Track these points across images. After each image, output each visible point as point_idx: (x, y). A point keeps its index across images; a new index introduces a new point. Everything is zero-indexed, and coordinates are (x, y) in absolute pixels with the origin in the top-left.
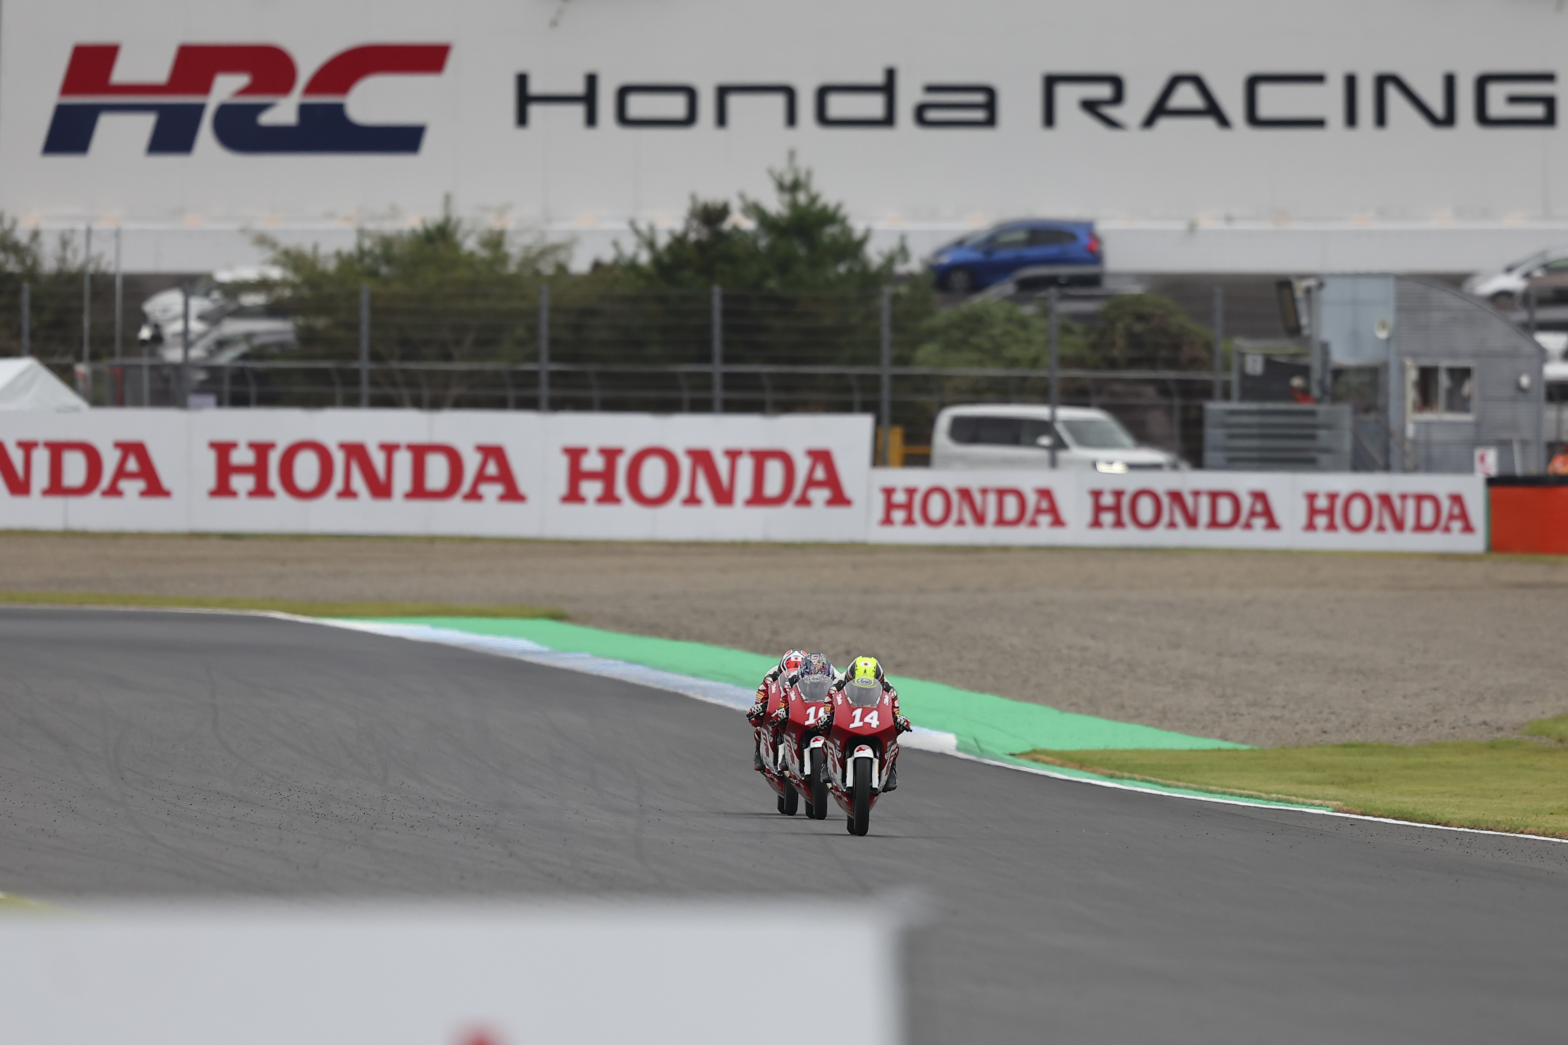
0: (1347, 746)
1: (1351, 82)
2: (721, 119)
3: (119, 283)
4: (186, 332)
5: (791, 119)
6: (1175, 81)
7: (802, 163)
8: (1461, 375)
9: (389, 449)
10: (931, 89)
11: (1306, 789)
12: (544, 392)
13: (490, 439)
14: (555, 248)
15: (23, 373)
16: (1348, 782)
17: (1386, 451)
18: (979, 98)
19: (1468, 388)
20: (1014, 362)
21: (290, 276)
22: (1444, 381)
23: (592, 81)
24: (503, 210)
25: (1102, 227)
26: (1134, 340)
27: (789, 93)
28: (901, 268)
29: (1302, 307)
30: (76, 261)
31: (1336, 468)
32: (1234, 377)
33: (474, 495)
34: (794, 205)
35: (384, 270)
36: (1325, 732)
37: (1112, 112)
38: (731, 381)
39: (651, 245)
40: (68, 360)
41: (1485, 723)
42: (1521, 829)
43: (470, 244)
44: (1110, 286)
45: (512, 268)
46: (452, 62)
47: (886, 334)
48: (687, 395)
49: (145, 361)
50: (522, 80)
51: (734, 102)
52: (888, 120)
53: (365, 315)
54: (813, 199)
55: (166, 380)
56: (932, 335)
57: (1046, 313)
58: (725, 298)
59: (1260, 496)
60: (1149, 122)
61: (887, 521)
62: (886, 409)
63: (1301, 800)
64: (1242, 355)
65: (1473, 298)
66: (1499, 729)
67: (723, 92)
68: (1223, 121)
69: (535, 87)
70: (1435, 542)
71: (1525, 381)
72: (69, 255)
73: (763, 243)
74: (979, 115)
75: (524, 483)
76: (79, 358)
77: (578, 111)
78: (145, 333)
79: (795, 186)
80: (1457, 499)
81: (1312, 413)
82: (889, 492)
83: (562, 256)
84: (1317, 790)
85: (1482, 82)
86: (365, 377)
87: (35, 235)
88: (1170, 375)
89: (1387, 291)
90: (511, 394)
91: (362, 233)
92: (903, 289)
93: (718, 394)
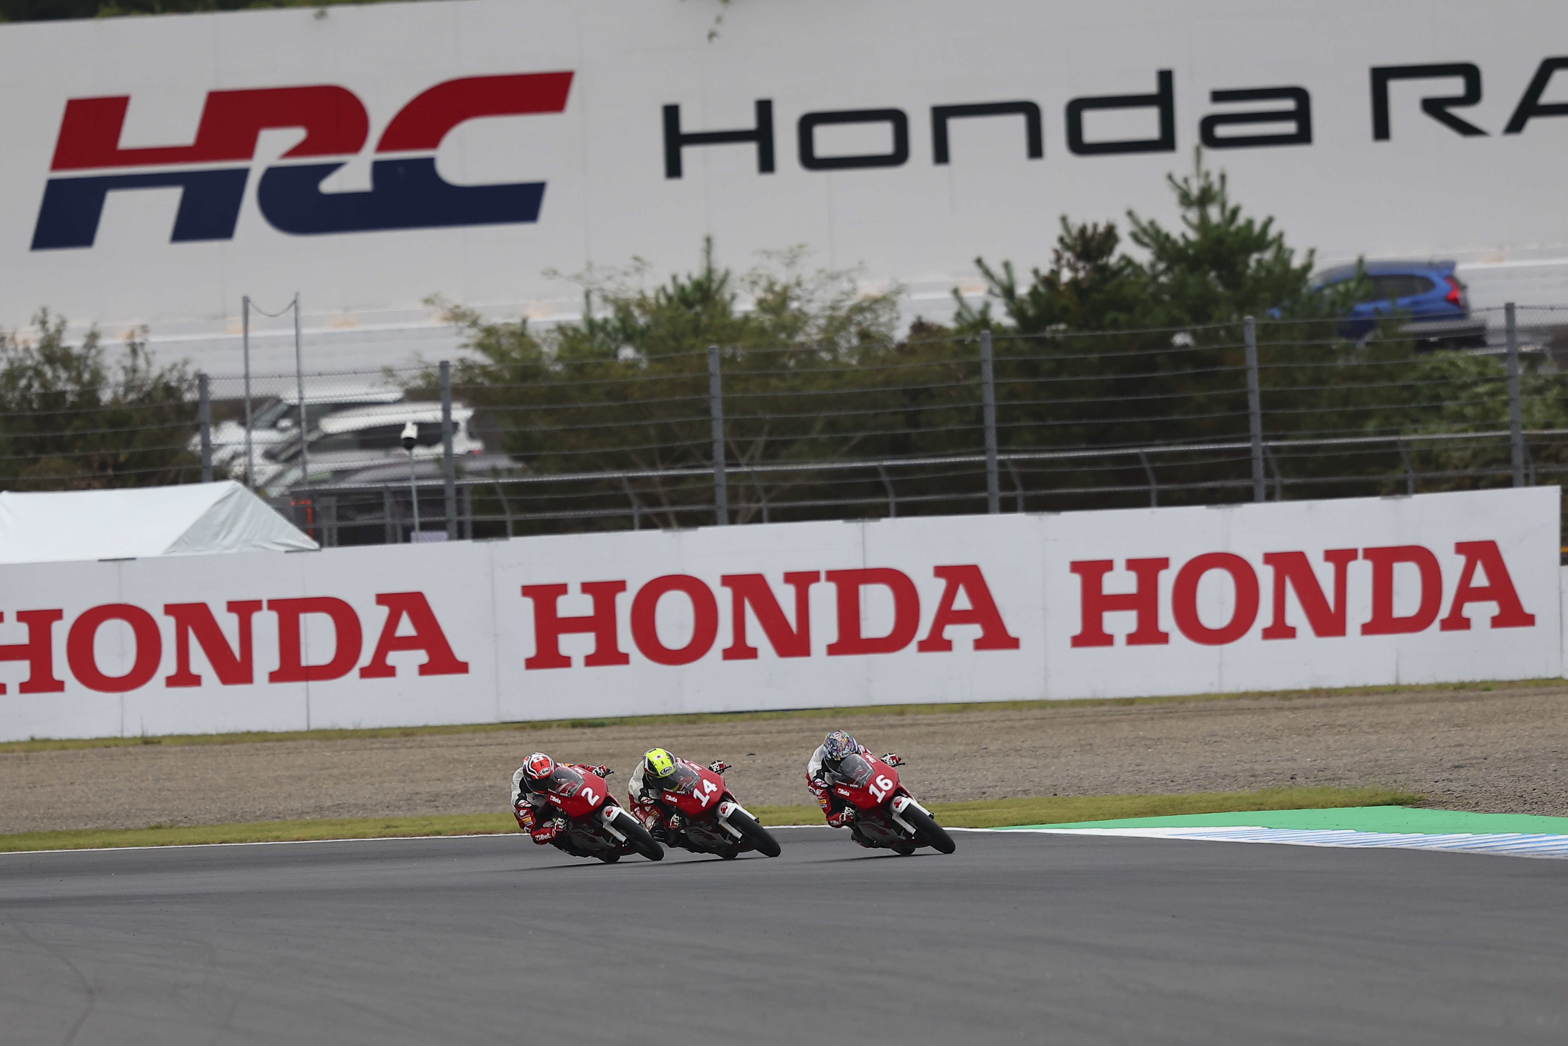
5: (1035, 149)
6: (1549, 67)
10: (1219, 96)
12: (995, 490)
18: (1289, 105)
23: (764, 109)
24: (792, 258)
27: (1031, 112)
34: (1203, 225)
37: (1466, 113)
46: (576, 95)
50: (671, 114)
51: (957, 129)
52: (1166, 141)
54: (1232, 215)
60: (1516, 125)
67: (942, 116)
73: (1164, 278)
74: (1289, 127)
77: (748, 152)
79: (1206, 198)
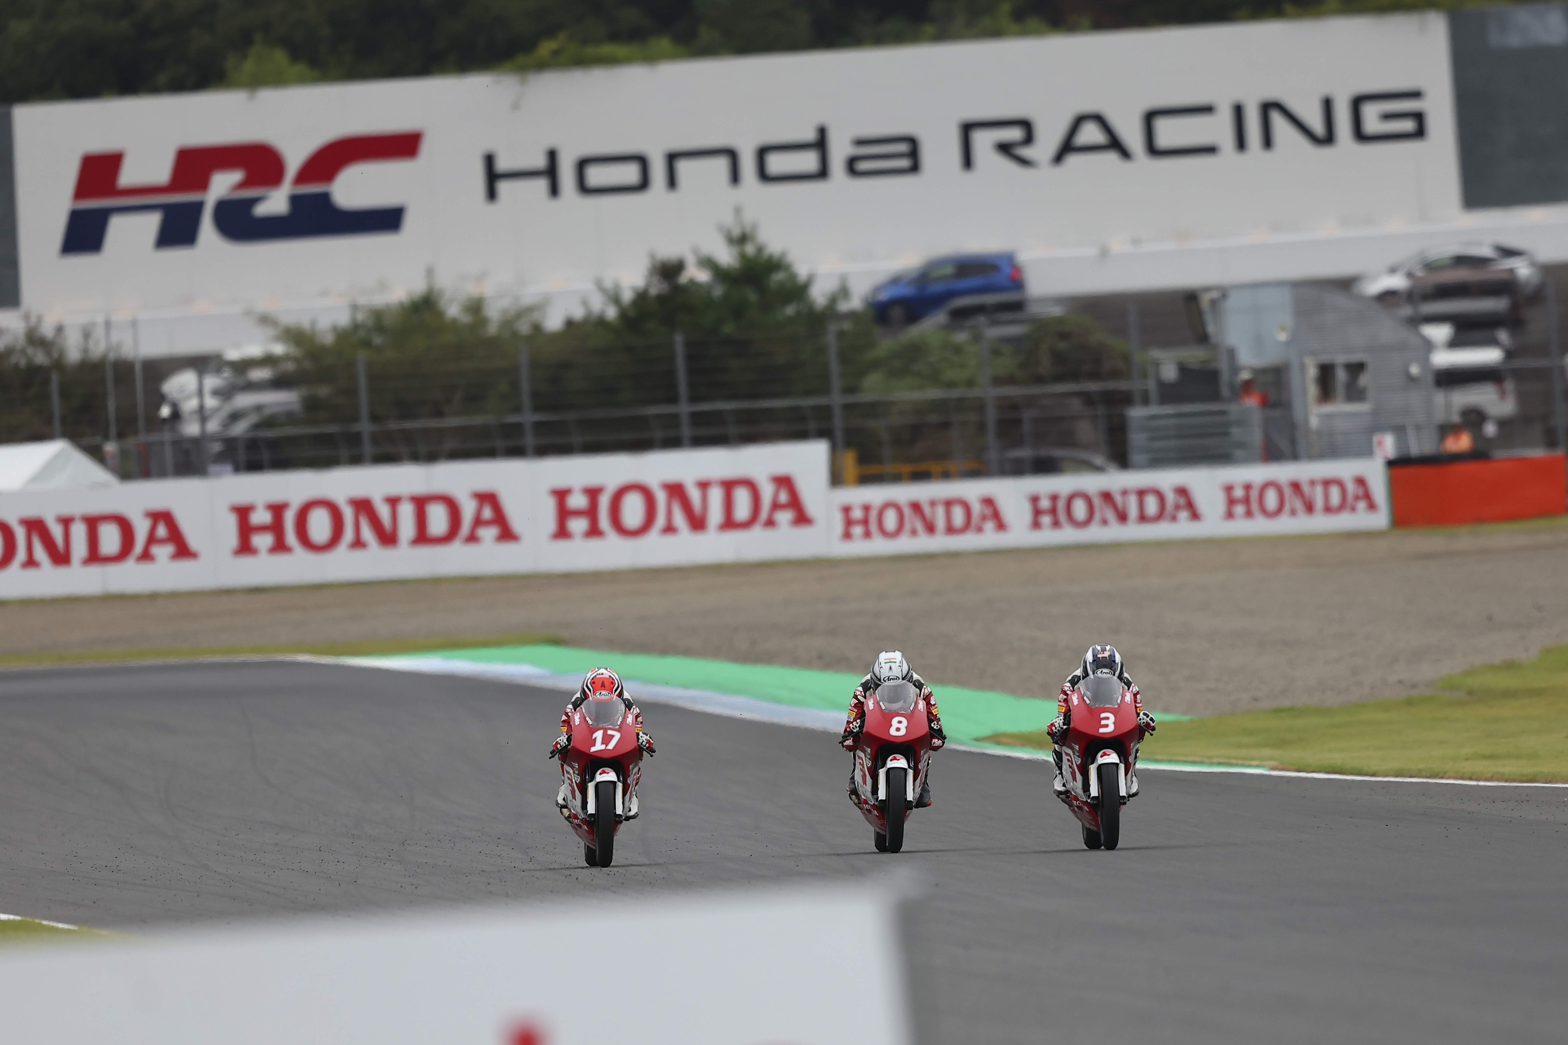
0: (1278, 711)
1: (1238, 111)
2: (672, 182)
3: (138, 369)
4: (201, 408)
5: (735, 177)
6: (1079, 121)
7: (749, 216)
8: (1356, 369)
9: (393, 502)
10: (861, 142)
11: (1243, 752)
12: (529, 440)
13: (484, 486)
14: (529, 310)
15: (57, 457)
16: (1281, 743)
17: (1293, 442)
18: (903, 148)
19: (1364, 380)
20: (951, 385)
21: (292, 350)
22: (1341, 376)
23: (552, 156)
24: (481, 278)
25: (1024, 257)
26: (1058, 357)
27: (732, 155)
28: (844, 307)
29: (1209, 318)
30: (98, 349)
31: (1249, 460)
32: (1151, 385)
33: (472, 538)
34: (743, 257)
35: (377, 340)
36: (1256, 700)
37: (1026, 152)
38: (697, 419)
39: (616, 299)
40: (96, 440)
41: (1400, 682)
42: (1441, 775)
43: (453, 311)
44: (1034, 310)
45: (492, 329)
46: (426, 147)
47: (835, 367)
48: (658, 434)
49: (167, 436)
50: (489, 160)
51: (683, 167)
52: (823, 173)
53: (362, 382)
54: (760, 250)
55: (187, 453)
56: (875, 365)
57: (977, 338)
58: (688, 345)
59: (1182, 492)
60: (1059, 158)
61: (847, 535)
62: (839, 434)
63: (1240, 762)
64: (1157, 364)
65: (1362, 298)
66: (1414, 686)
67: (672, 158)
68: (1125, 154)
69: (502, 164)
70: (1344, 521)
71: (1414, 370)
72: (91, 345)
73: (718, 292)
74: (904, 163)
75: (516, 523)
76: (106, 437)
77: (541, 185)
78: (165, 411)
79: (741, 240)
80: (1361, 482)
81: (1223, 413)
82: (847, 510)
83: (535, 316)
84: (1254, 752)
85: (1357, 103)
86: (366, 438)
87: (60, 329)
88: (1092, 386)
89: (1284, 297)
90: (499, 444)
91: (355, 307)
92: (847, 326)
93: (686, 431)
